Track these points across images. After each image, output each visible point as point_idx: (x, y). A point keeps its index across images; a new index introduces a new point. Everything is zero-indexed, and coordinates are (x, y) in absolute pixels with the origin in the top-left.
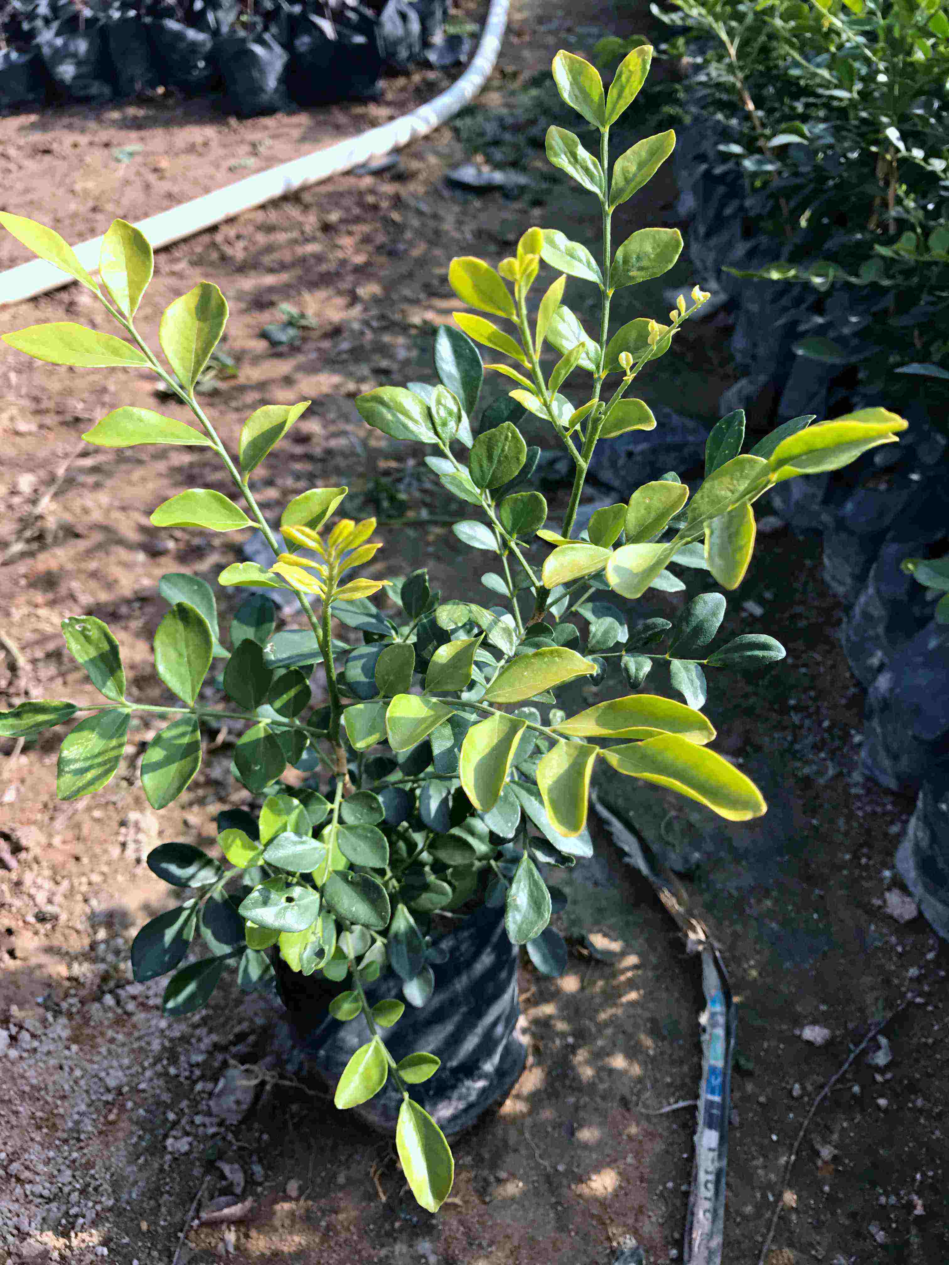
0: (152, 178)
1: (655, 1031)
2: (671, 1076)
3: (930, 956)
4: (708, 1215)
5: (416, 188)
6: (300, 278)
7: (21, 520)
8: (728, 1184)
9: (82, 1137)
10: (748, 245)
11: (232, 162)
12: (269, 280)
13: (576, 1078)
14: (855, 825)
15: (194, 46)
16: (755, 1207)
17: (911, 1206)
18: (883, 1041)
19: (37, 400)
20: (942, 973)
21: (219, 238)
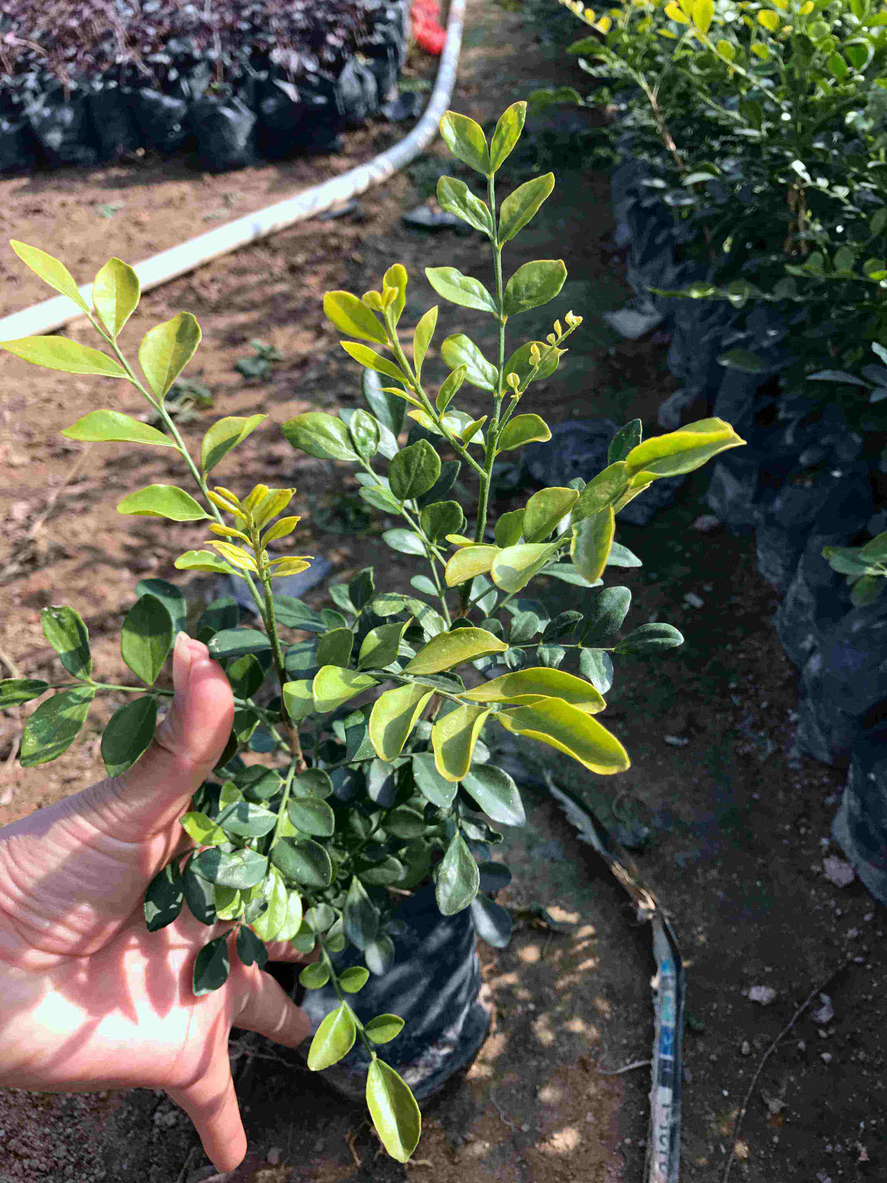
0: (133, 231)
1: (611, 996)
2: (628, 1038)
3: (868, 917)
4: (664, 1168)
5: (374, 230)
6: (270, 315)
7: (15, 544)
8: (682, 1138)
9: (76, 1114)
10: (677, 270)
11: (207, 214)
12: (242, 318)
13: (537, 1043)
14: (793, 797)
15: (170, 113)
16: (709, 1159)
17: (856, 1153)
18: (825, 998)
19: (29, 435)
20: (880, 933)
21: (195, 282)
